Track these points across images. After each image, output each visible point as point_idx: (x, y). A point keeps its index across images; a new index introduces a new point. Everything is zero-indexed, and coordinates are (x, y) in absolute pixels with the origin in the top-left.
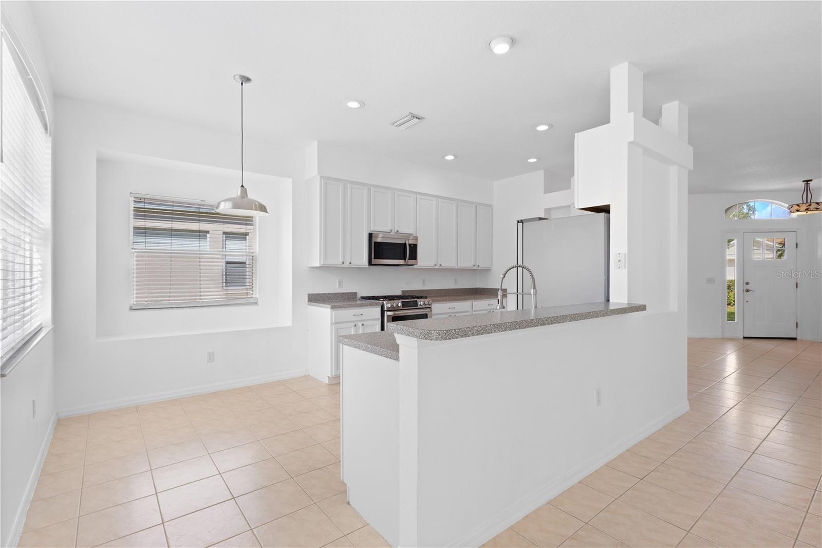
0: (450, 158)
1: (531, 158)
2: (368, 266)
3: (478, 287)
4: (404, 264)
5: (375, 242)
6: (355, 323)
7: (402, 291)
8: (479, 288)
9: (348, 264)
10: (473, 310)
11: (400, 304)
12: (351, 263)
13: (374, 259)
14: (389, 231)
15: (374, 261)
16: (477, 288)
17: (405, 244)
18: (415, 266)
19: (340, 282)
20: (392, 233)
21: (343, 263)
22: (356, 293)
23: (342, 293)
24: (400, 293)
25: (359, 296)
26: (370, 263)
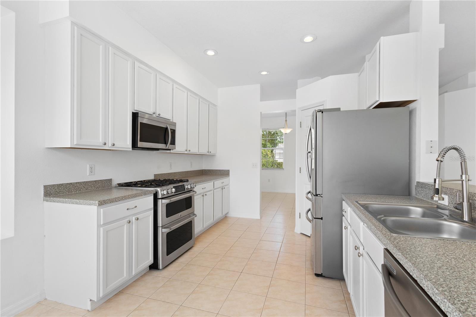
0: (211, 53)
1: (263, 71)
2: (131, 150)
3: (204, 168)
4: (165, 148)
5: (141, 123)
6: (128, 219)
7: (155, 175)
8: (205, 170)
9: (110, 145)
10: (215, 188)
11: (174, 190)
12: (114, 145)
13: (140, 141)
14: (152, 113)
15: (140, 144)
16: (203, 170)
17: (167, 128)
18: (172, 151)
19: (91, 168)
20: (154, 116)
21: (105, 144)
22: (110, 180)
23: (95, 181)
24: (152, 177)
25: (115, 182)
26: (134, 145)
